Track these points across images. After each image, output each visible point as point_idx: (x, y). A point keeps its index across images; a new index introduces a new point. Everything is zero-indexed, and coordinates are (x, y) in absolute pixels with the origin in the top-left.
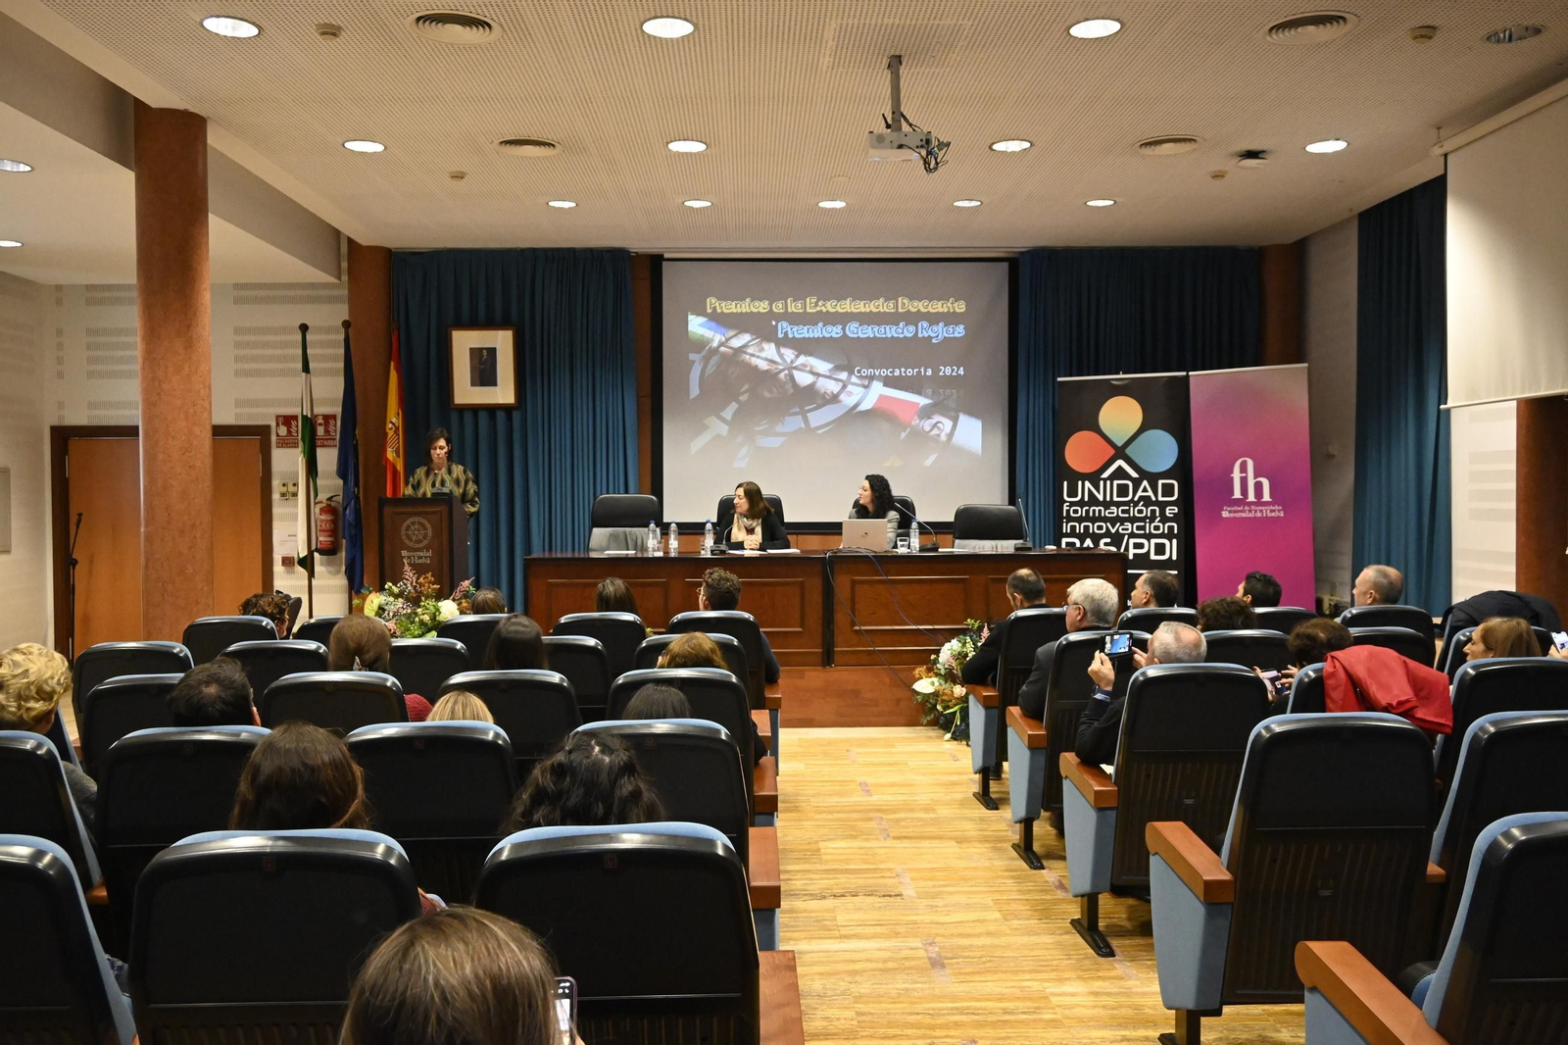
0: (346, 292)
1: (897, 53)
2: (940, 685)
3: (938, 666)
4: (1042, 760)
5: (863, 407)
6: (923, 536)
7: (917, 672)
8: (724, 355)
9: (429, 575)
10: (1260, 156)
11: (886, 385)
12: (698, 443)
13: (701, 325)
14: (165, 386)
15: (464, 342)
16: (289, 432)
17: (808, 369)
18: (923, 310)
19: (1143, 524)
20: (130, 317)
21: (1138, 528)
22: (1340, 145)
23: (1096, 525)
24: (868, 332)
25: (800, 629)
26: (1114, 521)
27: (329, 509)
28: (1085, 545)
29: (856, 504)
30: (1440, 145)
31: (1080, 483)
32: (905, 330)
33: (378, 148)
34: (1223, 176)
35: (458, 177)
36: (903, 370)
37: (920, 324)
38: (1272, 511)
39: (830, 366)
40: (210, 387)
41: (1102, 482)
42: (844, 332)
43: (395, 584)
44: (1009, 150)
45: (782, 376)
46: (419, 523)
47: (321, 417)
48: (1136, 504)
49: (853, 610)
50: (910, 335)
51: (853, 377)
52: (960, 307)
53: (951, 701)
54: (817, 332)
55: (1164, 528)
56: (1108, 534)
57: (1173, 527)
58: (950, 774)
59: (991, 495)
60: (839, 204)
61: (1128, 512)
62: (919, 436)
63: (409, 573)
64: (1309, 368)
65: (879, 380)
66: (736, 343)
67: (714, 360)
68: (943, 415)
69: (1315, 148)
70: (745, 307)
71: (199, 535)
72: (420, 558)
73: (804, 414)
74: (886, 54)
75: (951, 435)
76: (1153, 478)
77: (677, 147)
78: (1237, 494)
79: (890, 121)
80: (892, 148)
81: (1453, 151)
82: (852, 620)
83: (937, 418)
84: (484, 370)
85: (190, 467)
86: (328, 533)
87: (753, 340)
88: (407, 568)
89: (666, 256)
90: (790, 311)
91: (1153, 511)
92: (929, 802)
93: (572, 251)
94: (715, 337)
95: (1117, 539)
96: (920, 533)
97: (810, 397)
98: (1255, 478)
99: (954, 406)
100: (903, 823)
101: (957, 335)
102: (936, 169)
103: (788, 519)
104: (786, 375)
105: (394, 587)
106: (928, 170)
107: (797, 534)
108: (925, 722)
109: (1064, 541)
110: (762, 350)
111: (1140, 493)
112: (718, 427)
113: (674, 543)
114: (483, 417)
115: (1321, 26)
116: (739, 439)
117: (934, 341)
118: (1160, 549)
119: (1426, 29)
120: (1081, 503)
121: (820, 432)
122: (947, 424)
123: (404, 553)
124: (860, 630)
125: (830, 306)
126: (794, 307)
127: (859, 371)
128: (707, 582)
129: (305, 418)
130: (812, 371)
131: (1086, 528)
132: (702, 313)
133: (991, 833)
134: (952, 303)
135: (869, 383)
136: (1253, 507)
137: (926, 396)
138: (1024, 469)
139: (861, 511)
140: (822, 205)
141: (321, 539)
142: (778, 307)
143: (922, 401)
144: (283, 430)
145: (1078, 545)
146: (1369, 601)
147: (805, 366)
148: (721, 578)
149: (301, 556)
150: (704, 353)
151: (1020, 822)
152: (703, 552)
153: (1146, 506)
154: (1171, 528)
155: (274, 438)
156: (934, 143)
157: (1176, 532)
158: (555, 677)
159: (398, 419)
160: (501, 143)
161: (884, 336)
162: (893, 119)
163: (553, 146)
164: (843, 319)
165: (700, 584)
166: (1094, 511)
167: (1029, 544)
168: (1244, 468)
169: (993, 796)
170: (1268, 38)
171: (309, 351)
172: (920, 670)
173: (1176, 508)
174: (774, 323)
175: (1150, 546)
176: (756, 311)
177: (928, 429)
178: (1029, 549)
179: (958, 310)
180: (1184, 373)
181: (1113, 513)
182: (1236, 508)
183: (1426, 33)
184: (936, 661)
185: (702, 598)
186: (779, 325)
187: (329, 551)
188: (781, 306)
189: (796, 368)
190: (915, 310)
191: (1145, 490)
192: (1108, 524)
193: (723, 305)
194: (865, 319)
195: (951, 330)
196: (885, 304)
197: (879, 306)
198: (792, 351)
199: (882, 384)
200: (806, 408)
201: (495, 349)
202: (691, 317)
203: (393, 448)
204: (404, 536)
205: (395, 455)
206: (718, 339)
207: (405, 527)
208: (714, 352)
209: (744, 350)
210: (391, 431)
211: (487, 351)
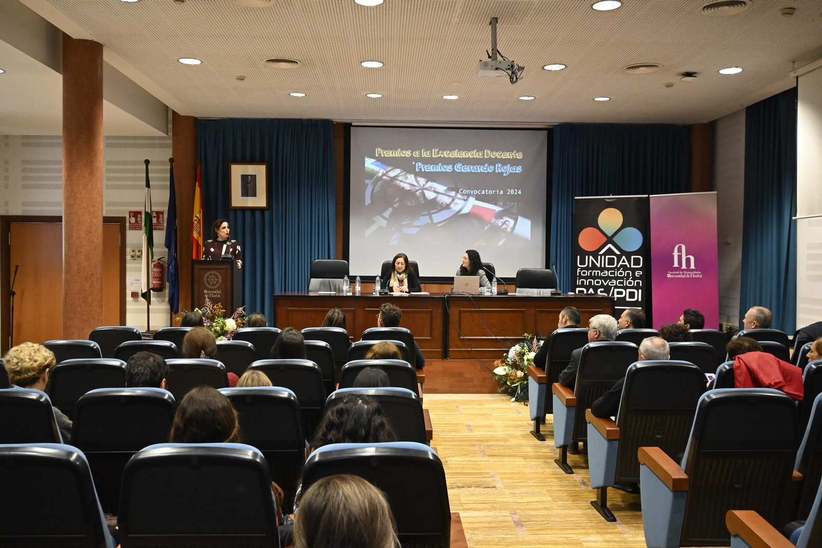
0: (170, 142)
1: (495, 17)
2: (509, 370)
3: (508, 360)
4: (573, 412)
5: (463, 212)
6: (499, 286)
7: (496, 362)
8: (385, 181)
9: (219, 304)
10: (693, 75)
11: (477, 199)
12: (369, 232)
13: (373, 164)
14: (78, 196)
15: (237, 171)
16: (136, 221)
17: (433, 189)
18: (499, 157)
19: (622, 281)
20: (59, 154)
21: (620, 283)
22: (739, 70)
23: (595, 281)
24: (467, 169)
25: (430, 338)
26: (606, 279)
27: (159, 265)
28: (589, 292)
29: (462, 267)
30: (795, 71)
31: (587, 257)
32: (488, 168)
33: (198, 62)
34: (672, 86)
35: (240, 79)
36: (487, 191)
37: (497, 165)
38: (695, 274)
39: (445, 188)
40: (102, 197)
41: (599, 257)
42: (454, 169)
43: (200, 309)
44: (553, 70)
45: (418, 193)
46: (214, 275)
47: (154, 213)
48: (619, 269)
49: (460, 326)
50: (491, 171)
51: (458, 194)
52: (520, 156)
53: (515, 379)
54: (438, 168)
55: (634, 283)
56: (602, 286)
57: (639, 282)
58: (516, 420)
59: (536, 263)
60: (454, 97)
61: (613, 273)
62: (495, 229)
63: (208, 303)
64: (717, 194)
65: (472, 196)
66: (392, 174)
67: (379, 183)
68: (509, 217)
69: (724, 72)
70: (398, 154)
71: (95, 280)
72: (214, 294)
73: (430, 215)
74: (489, 17)
75: (513, 228)
76: (628, 255)
77: (366, 64)
78: (676, 265)
79: (491, 55)
80: (492, 70)
81: (801, 75)
82: (459, 332)
83: (506, 218)
84: (249, 186)
85: (91, 242)
86: (158, 279)
87: (402, 172)
88: (207, 300)
89: (353, 124)
90: (423, 156)
91: (628, 274)
92: (506, 436)
93: (300, 121)
94: (380, 170)
95: (607, 289)
96: (498, 284)
97: (433, 206)
98: (686, 256)
99: (515, 212)
100: (492, 448)
101: (517, 171)
102: (516, 81)
103: (421, 275)
104: (420, 192)
106: (512, 82)
107: (425, 283)
108: (500, 391)
109: (577, 289)
110: (407, 178)
111: (621, 263)
112: (381, 222)
113: (358, 288)
114: (248, 214)
115: (732, 6)
116: (393, 229)
117: (504, 175)
118: (632, 295)
119: (789, 10)
120: (587, 268)
121: (439, 225)
122: (512, 222)
123: (205, 291)
124: (464, 339)
125: (445, 154)
126: (425, 154)
127: (462, 191)
128: (382, 311)
129: (146, 213)
130: (436, 191)
131: (590, 282)
132: (373, 157)
133: (542, 454)
134: (515, 154)
135: (467, 198)
136: (685, 272)
137: (499, 206)
138: (555, 249)
139: (464, 271)
140: (445, 97)
141: (154, 282)
142: (416, 154)
143: (498, 209)
144: (133, 220)
145: (585, 292)
146: (753, 327)
147: (431, 188)
148: (391, 309)
149: (143, 292)
150: (373, 179)
151: (560, 447)
152: (374, 293)
153: (624, 270)
154: (638, 283)
155: (128, 224)
156: (516, 67)
157: (641, 285)
158: (310, 363)
159: (200, 215)
160: (268, 61)
161: (476, 171)
162: (492, 54)
163: (297, 63)
164: (453, 161)
165: (378, 312)
166: (595, 273)
167: (559, 292)
168: (680, 250)
169: (542, 433)
170: (703, 12)
171: (150, 175)
172: (497, 362)
173: (641, 272)
174: (414, 163)
175: (626, 293)
176: (404, 156)
177: (500, 224)
178: (559, 294)
179: (518, 158)
180: (647, 196)
181: (606, 274)
182: (674, 272)
183: (789, 11)
184: (507, 357)
185: (379, 320)
186: (417, 164)
187: (159, 289)
188: (418, 153)
189: (426, 189)
190: (494, 157)
191: (624, 261)
192: (603, 280)
193: (385, 152)
194: (465, 161)
195: (514, 169)
196: (477, 154)
197: (474, 154)
198: (424, 179)
199: (475, 199)
200: (431, 212)
201: (256, 175)
202: (367, 159)
203: (197, 231)
204: (205, 282)
205: (198, 235)
206: (382, 172)
207: (206, 276)
208: (380, 179)
209: (397, 178)
210: (196, 221)
211: (251, 177)
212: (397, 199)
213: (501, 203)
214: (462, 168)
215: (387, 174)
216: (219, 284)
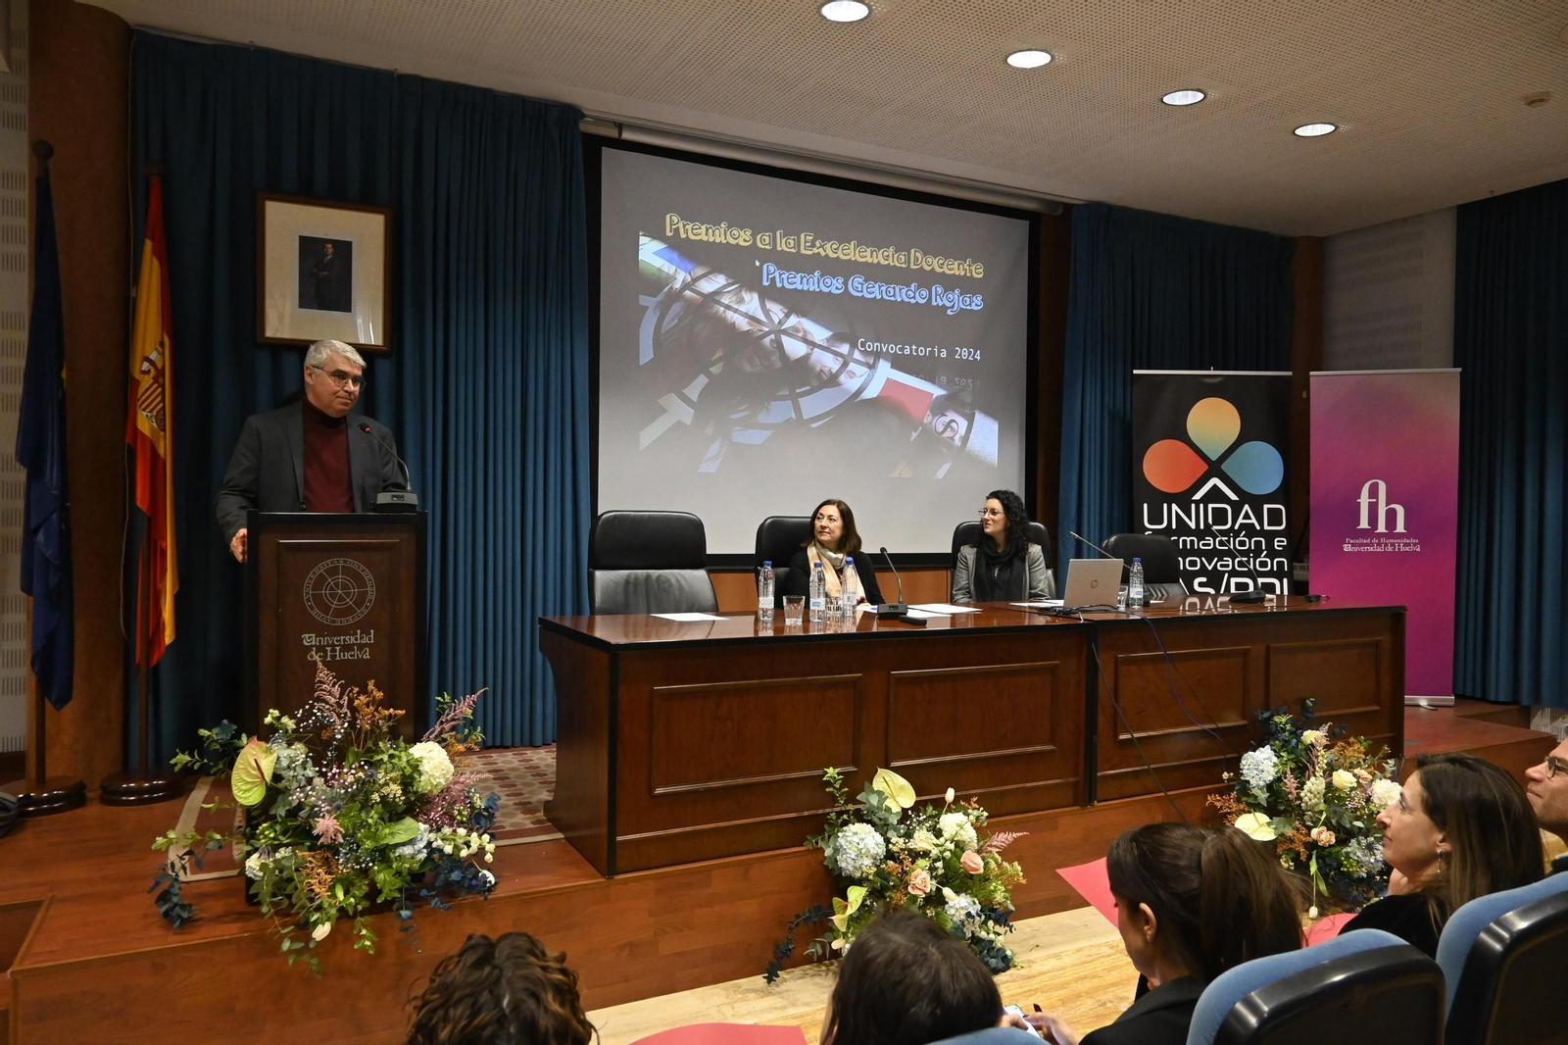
8: (689, 302)
9: (371, 686)
12: (650, 434)
13: (655, 253)
15: (288, 223)
17: (800, 335)
18: (938, 270)
19: (1246, 559)
21: (1241, 564)
24: (875, 291)
25: (1050, 747)
26: (1210, 555)
31: (1165, 505)
32: (917, 294)
36: (914, 347)
37: (934, 288)
38: (1406, 545)
39: (828, 334)
41: (1193, 506)
42: (846, 287)
45: (767, 341)
46: (347, 571)
48: (1237, 534)
50: (923, 301)
52: (977, 272)
54: (812, 283)
55: (1272, 564)
56: (1203, 572)
57: (1283, 562)
61: (1227, 543)
62: (933, 441)
63: (329, 688)
65: (886, 360)
66: (708, 286)
67: (676, 308)
68: (957, 411)
70: (719, 235)
72: (347, 648)
73: (795, 399)
75: (966, 439)
76: (1256, 502)
78: (1364, 524)
83: (951, 415)
84: (326, 279)
87: (732, 284)
88: (323, 674)
90: (779, 249)
91: (1258, 543)
94: (679, 275)
95: (1214, 578)
97: (802, 376)
98: (1387, 505)
99: (968, 399)
101: (974, 307)
104: (772, 340)
105: (285, 720)
110: (741, 301)
111: (1240, 520)
112: (679, 411)
116: (709, 430)
117: (949, 312)
120: (1168, 532)
121: (814, 425)
125: (829, 250)
126: (785, 245)
132: (657, 234)
134: (969, 265)
135: (874, 362)
136: (1383, 540)
137: (940, 386)
142: (763, 242)
143: (937, 392)
147: (797, 330)
153: (1249, 536)
154: (1280, 564)
157: (1286, 569)
159: (162, 354)
161: (892, 299)
164: (846, 269)
166: (1185, 542)
168: (1374, 493)
173: (1285, 540)
174: (757, 263)
176: (733, 242)
177: (940, 429)
179: (975, 276)
181: (1209, 545)
182: (1361, 541)
184: (1244, 785)
186: (765, 266)
188: (767, 239)
189: (785, 332)
190: (928, 268)
191: (1247, 516)
192: (1203, 559)
193: (689, 227)
194: (872, 273)
195: (968, 300)
196: (896, 256)
197: (886, 257)
198: (781, 307)
199: (889, 365)
200: (798, 391)
201: (349, 244)
202: (643, 240)
203: (151, 412)
204: (308, 600)
205: (155, 424)
206: (681, 277)
207: (311, 579)
208: (676, 296)
209: (717, 298)
210: (146, 377)
211: (333, 247)
212: (719, 354)
213: (944, 379)
214: (865, 286)
215: (693, 284)
216: (367, 607)
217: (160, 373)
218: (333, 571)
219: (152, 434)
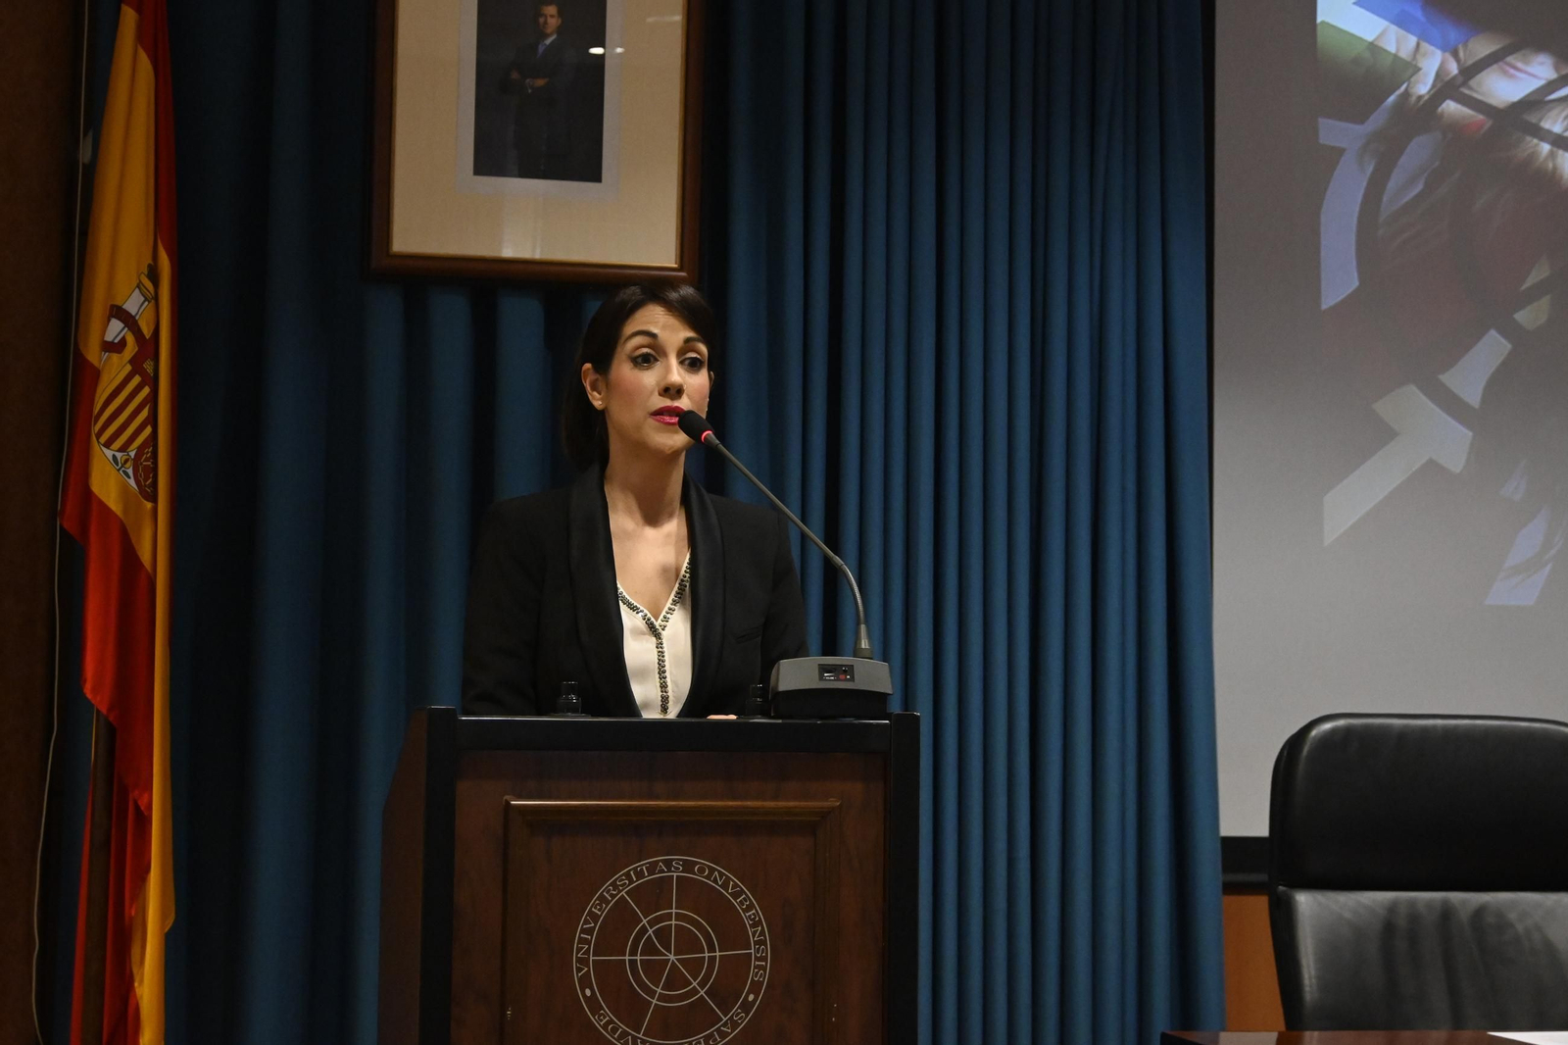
112: (1430, 434)
203: (123, 449)
204: (585, 982)
205: (132, 482)
206: (1432, 64)
207: (595, 917)
208: (1420, 116)
209: (1532, 118)
210: (115, 357)
211: (560, 13)
212: (1539, 274)
215: (1465, 83)
216: (746, 1007)
217: (148, 347)
218: (653, 895)
219: (126, 510)
